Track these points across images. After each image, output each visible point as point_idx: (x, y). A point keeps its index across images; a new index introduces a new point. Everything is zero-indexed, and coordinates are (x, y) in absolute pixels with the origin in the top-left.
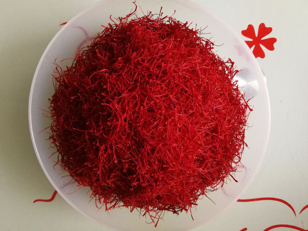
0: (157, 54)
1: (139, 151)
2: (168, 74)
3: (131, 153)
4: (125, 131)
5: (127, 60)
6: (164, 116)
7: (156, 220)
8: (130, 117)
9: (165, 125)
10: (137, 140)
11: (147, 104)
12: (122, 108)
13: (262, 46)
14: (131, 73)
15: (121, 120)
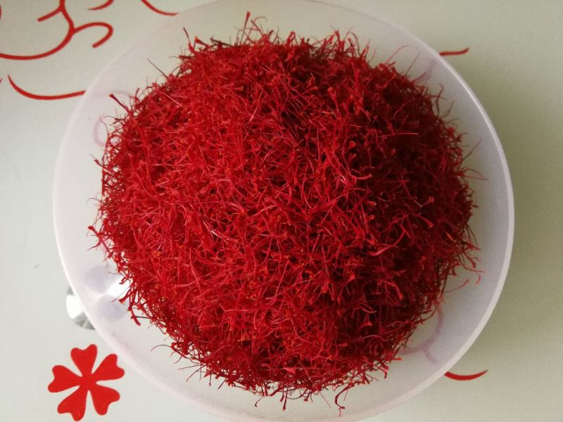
0: (280, 297)
1: (292, 109)
2: (253, 254)
3: (305, 103)
4: (321, 140)
5: (337, 276)
6: (251, 172)
7: (249, 25)
8: (315, 164)
9: (249, 156)
10: (296, 126)
11: (286, 191)
12: (333, 177)
13: (77, 371)
14: (326, 249)
15: (331, 155)
